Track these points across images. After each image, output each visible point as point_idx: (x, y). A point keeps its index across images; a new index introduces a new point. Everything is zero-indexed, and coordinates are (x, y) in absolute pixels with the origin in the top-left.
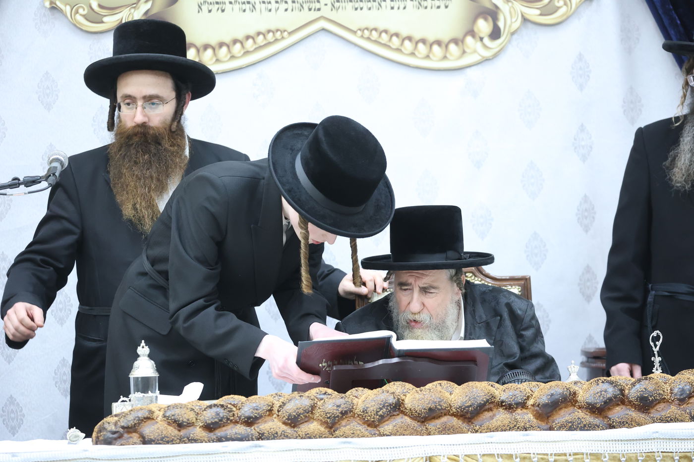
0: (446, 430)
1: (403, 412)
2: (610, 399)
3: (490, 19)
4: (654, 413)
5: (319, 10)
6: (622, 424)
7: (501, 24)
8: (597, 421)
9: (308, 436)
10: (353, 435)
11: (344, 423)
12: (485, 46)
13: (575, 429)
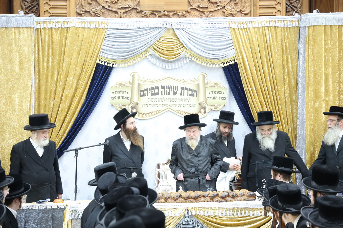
0: (190, 202)
1: (181, 198)
2: (226, 196)
3: (204, 109)
4: (235, 199)
5: (168, 106)
6: (229, 201)
7: (206, 110)
8: (223, 200)
9: (161, 202)
10: (171, 202)
11: (169, 200)
12: (203, 115)
13: (218, 202)
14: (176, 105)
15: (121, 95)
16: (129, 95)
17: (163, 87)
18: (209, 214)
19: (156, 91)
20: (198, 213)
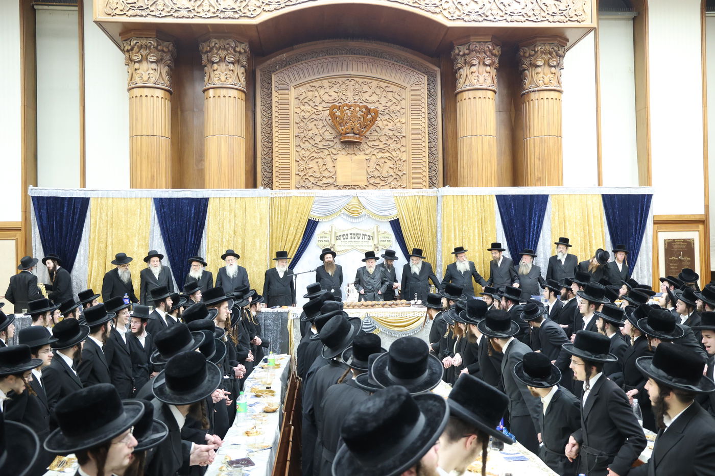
14: (359, 246)
15: (324, 239)
16: (329, 239)
17: (351, 234)
18: (381, 316)
19: (346, 237)
20: (374, 315)
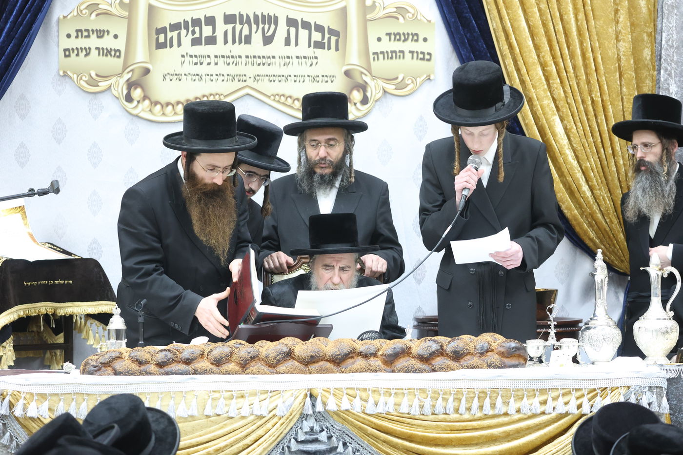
0: (322, 371)
1: (293, 358)
2: (434, 352)
3: (361, 91)
4: (463, 362)
5: (245, 81)
6: (441, 369)
7: (369, 94)
8: (424, 367)
9: (228, 373)
10: (259, 373)
11: (252, 364)
12: (357, 109)
13: (410, 372)
14: (272, 78)
15: (93, 42)
16: (120, 44)
17: (229, 19)
18: (381, 409)
19: (207, 31)
20: (345, 405)
